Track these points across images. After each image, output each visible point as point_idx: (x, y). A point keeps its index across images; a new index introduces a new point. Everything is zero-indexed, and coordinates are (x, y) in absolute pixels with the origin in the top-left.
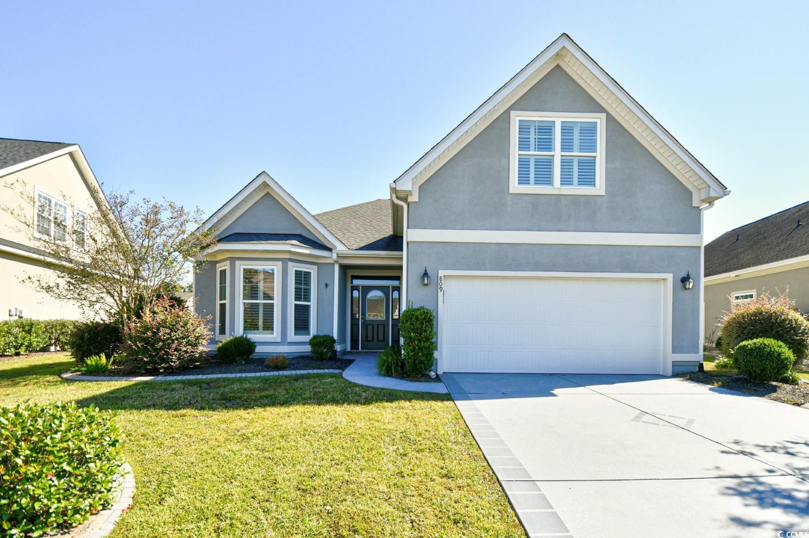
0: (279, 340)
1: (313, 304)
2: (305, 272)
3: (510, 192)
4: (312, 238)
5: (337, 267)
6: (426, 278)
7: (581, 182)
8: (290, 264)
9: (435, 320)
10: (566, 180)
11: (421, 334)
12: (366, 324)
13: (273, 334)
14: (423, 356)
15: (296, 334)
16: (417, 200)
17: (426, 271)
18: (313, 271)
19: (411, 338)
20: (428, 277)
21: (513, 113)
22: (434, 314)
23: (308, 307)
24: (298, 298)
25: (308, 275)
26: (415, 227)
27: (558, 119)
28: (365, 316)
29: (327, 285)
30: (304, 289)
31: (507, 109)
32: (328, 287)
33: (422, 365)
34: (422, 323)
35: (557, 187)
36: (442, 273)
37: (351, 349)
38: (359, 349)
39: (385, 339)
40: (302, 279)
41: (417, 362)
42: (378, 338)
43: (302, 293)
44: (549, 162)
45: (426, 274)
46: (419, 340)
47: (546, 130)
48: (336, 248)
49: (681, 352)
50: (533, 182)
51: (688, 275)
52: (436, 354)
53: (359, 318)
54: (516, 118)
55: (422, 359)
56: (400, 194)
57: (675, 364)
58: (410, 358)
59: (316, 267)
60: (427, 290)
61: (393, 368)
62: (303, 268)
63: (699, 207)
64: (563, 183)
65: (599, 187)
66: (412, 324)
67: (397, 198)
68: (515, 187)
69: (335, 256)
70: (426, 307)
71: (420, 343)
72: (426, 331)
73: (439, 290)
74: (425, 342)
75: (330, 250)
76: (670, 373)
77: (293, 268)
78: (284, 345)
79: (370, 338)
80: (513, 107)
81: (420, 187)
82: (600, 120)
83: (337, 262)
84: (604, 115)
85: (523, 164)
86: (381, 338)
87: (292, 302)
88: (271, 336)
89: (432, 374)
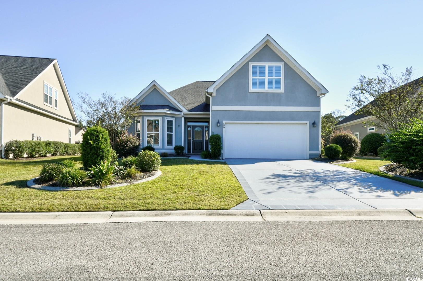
0: (161, 148)
1: (174, 133)
2: (171, 121)
3: (249, 92)
4: (173, 107)
5: (183, 119)
6: (218, 124)
7: (276, 88)
8: (165, 118)
9: (222, 139)
10: (270, 86)
11: (217, 143)
12: (194, 142)
13: (159, 145)
14: (217, 151)
15: (167, 146)
16: (215, 95)
17: (218, 121)
18: (173, 120)
19: (213, 145)
20: (219, 123)
21: (250, 63)
22: (221, 136)
23: (172, 134)
24: (168, 131)
25: (172, 121)
26: (215, 105)
27: (267, 65)
28: (193, 139)
29: (179, 126)
30: (170, 128)
31: (248, 61)
32: (180, 127)
33: (217, 155)
34: (217, 140)
35: (266, 90)
36: (224, 122)
37: (188, 152)
38: (191, 153)
39: (202, 148)
40: (170, 123)
41: (215, 153)
42: (199, 148)
43: (170, 129)
44: (264, 80)
45: (218, 122)
46: (216, 146)
47: (263, 68)
48: (183, 111)
49: (312, 150)
50: (258, 88)
51: (315, 122)
52: (222, 151)
53: (191, 140)
54: (251, 65)
55: (217, 152)
56: (209, 93)
57: (310, 155)
58: (213, 152)
59: (175, 119)
60: (219, 128)
61: (207, 156)
62: (170, 119)
63: (319, 97)
64: (269, 88)
65: (282, 90)
66: (214, 140)
67: (208, 94)
68: (251, 90)
69: (182, 114)
70: (219, 134)
71: (216, 147)
72: (218, 142)
73: (223, 128)
74: (218, 146)
75: (181, 111)
76: (308, 158)
77: (166, 119)
78: (163, 150)
79: (196, 148)
80: (250, 61)
81: (216, 90)
82: (282, 65)
83: (183, 116)
84: (283, 63)
85: (254, 81)
86: (200, 148)
87: (166, 133)
88: (158, 146)
89: (221, 158)
